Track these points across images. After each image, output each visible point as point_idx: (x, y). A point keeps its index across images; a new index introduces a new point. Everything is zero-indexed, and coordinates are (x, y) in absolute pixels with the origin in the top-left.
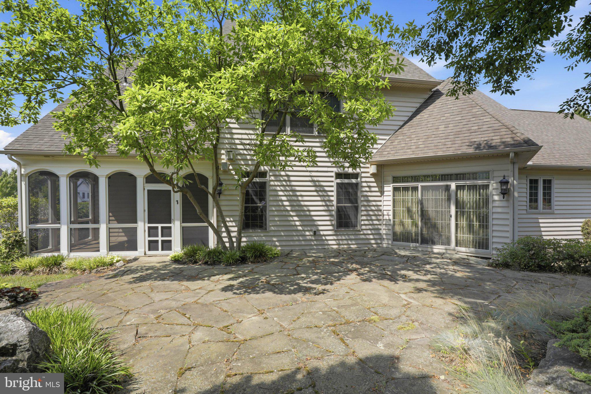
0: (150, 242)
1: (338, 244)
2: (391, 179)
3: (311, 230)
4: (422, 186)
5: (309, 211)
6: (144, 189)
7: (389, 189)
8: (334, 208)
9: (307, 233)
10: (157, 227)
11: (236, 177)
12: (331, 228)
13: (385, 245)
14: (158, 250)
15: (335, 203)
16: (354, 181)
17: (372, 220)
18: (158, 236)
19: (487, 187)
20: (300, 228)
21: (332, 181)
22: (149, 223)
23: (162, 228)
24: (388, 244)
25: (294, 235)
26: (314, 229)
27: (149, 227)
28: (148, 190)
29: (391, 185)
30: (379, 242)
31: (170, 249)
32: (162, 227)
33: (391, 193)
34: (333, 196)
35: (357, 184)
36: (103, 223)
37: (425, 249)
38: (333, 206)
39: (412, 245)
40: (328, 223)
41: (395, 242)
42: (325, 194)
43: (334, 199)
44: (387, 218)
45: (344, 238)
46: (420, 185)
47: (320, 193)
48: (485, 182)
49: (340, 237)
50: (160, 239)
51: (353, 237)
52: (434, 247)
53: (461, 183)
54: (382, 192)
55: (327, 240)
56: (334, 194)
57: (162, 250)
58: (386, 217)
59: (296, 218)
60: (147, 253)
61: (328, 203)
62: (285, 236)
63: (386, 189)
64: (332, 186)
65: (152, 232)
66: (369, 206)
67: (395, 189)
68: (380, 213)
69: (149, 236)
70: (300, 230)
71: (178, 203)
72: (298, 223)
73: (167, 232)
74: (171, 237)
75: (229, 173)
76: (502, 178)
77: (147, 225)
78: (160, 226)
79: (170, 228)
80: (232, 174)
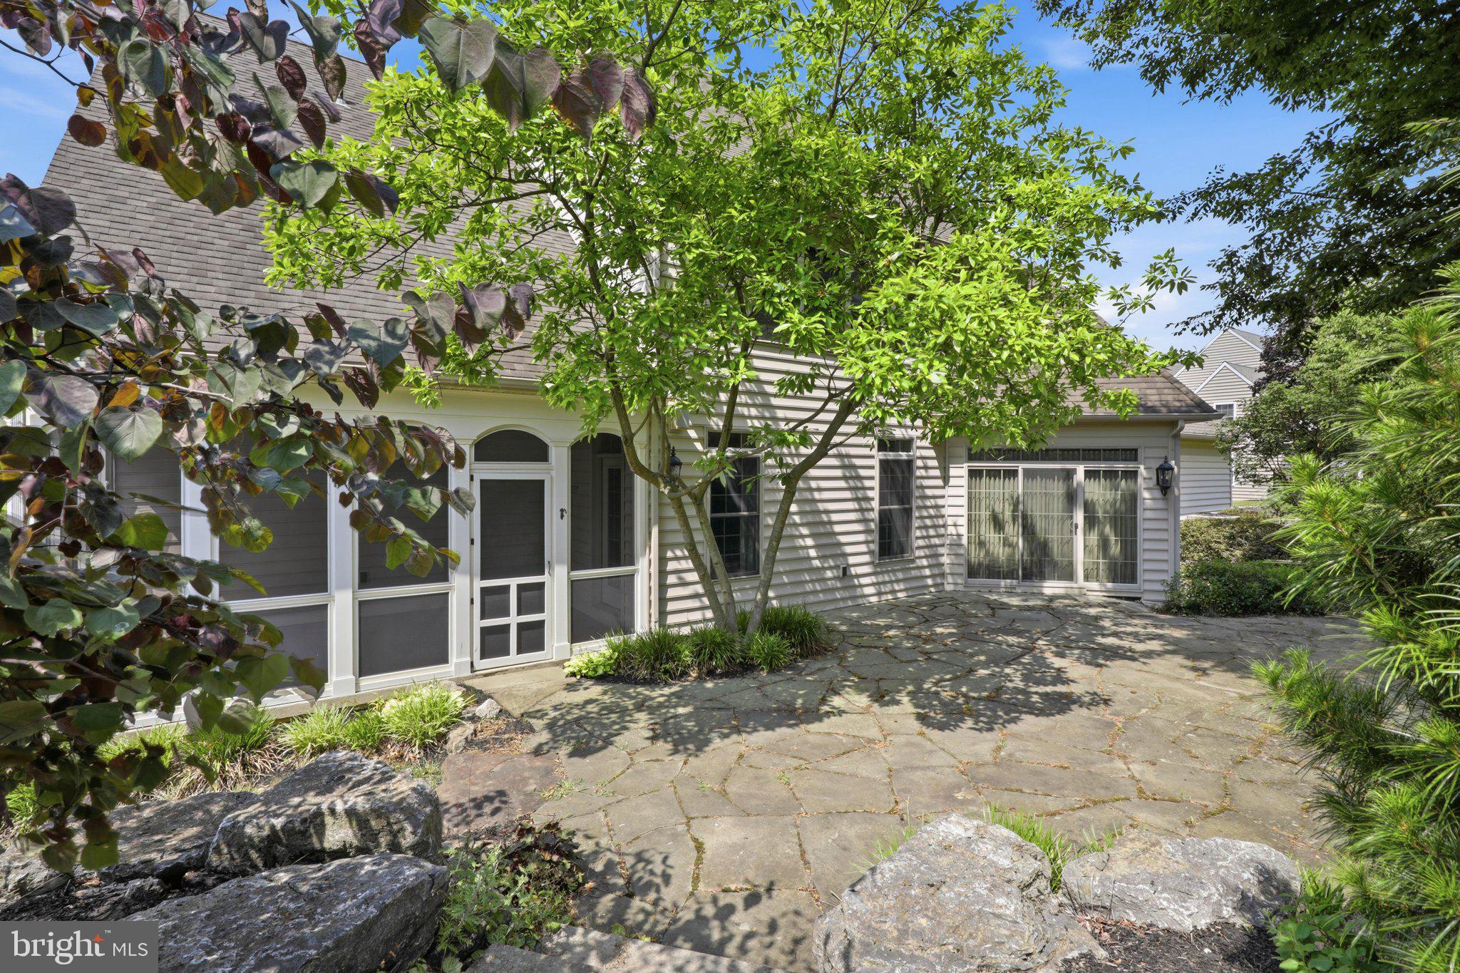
0: (484, 631)
1: (879, 594)
2: (964, 453)
3: (837, 567)
4: (1025, 470)
5: (831, 523)
6: (472, 478)
7: (960, 472)
8: (874, 515)
9: (829, 574)
10: (506, 589)
11: (699, 446)
12: (866, 558)
13: (949, 588)
14: (506, 652)
15: (875, 504)
16: (903, 455)
17: (929, 537)
18: (507, 614)
19: (1132, 475)
20: (817, 563)
21: (872, 457)
22: (483, 577)
23: (521, 588)
24: (956, 584)
25: (807, 582)
26: (840, 561)
27: (484, 591)
28: (483, 482)
29: (966, 465)
30: (939, 580)
31: (539, 645)
32: (519, 586)
33: (964, 482)
34: (872, 489)
35: (909, 463)
36: (341, 587)
37: (1029, 590)
38: (872, 510)
39: (1003, 583)
40: (863, 548)
41: (972, 581)
42: (859, 485)
43: (875, 494)
44: (954, 532)
45: (887, 578)
46: (1021, 467)
47: (852, 483)
48: (1130, 466)
49: (880, 579)
50: (513, 620)
51: (900, 575)
52: (1046, 584)
53: (1093, 466)
54: (946, 478)
55: (861, 586)
56: (875, 483)
57: (520, 651)
58: (951, 530)
59: (809, 542)
60: (477, 667)
61: (864, 505)
62: (790, 584)
63: (953, 472)
64: (872, 467)
65: (492, 602)
66: (926, 507)
67: (973, 474)
68: (941, 522)
69: (483, 616)
70: (818, 568)
71: (562, 517)
72: (813, 553)
73: (533, 598)
74: (541, 610)
75: (683, 435)
76: (1161, 462)
77: (480, 584)
78: (513, 583)
79: (541, 586)
80: (689, 438)
